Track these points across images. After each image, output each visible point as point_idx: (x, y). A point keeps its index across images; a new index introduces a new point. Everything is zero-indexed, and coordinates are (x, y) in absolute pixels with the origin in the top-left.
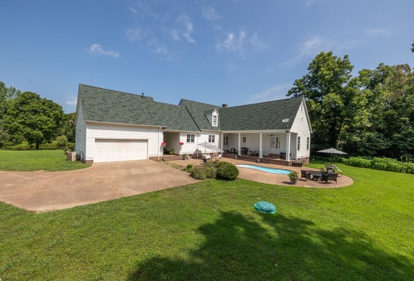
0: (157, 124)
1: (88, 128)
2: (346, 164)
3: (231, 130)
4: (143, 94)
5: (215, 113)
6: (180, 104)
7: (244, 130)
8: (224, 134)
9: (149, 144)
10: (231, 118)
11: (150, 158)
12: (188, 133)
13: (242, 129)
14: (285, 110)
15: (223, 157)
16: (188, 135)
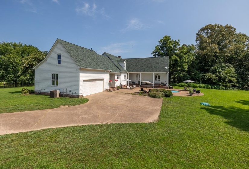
0: (108, 69)
1: (81, 73)
2: (178, 86)
3: (135, 71)
4: (91, 48)
5: (125, 62)
6: (103, 55)
7: (143, 72)
8: (130, 74)
9: (105, 81)
10: (132, 65)
11: (106, 90)
12: (118, 74)
13: (142, 71)
14: (163, 62)
15: (136, 87)
16: (118, 75)
